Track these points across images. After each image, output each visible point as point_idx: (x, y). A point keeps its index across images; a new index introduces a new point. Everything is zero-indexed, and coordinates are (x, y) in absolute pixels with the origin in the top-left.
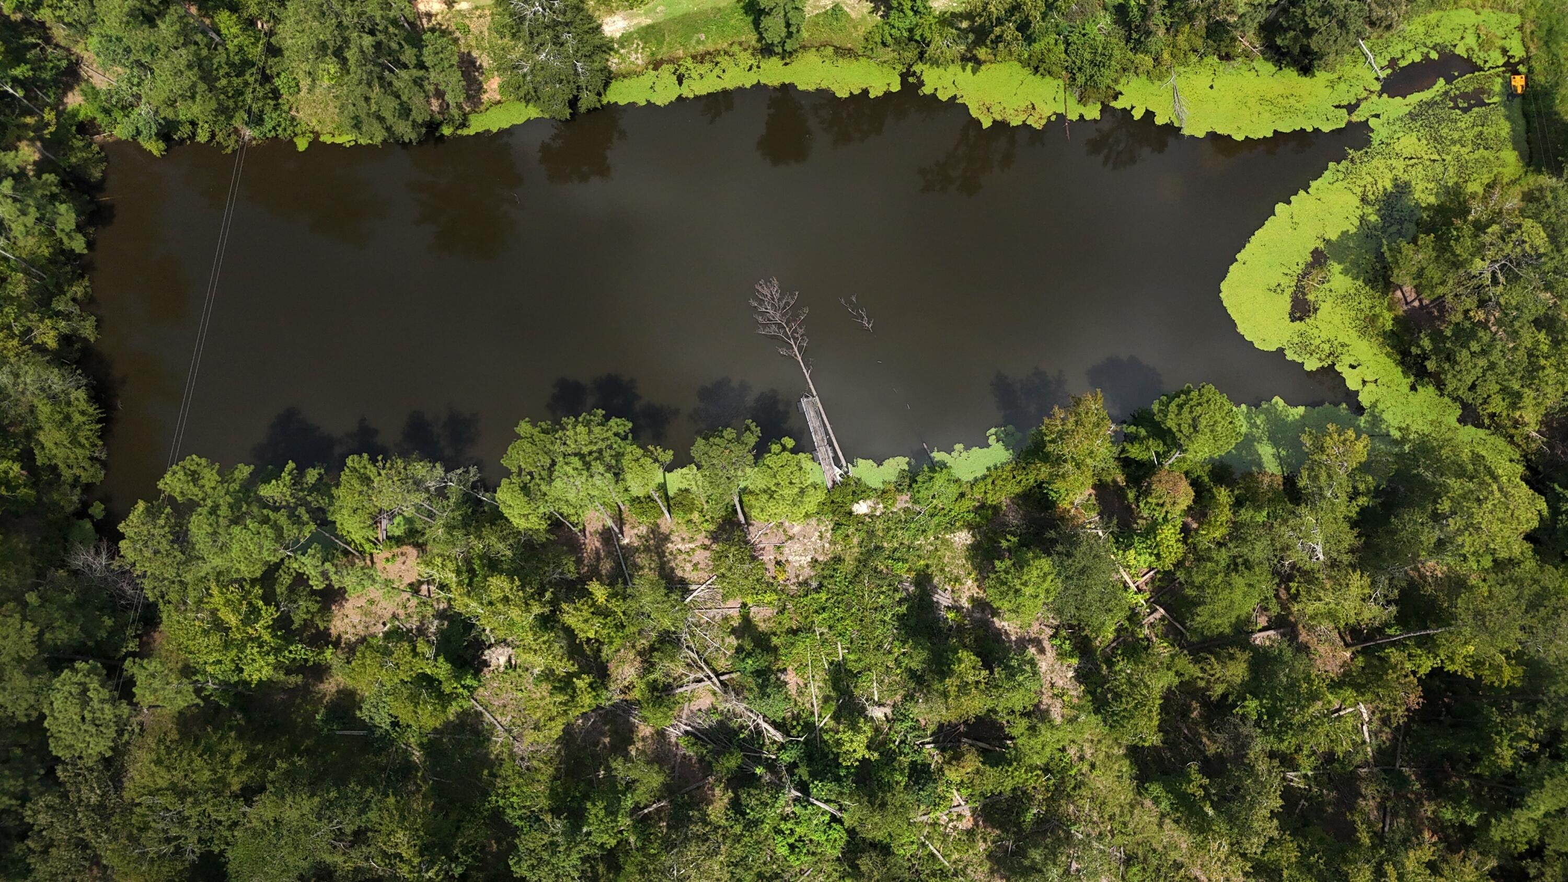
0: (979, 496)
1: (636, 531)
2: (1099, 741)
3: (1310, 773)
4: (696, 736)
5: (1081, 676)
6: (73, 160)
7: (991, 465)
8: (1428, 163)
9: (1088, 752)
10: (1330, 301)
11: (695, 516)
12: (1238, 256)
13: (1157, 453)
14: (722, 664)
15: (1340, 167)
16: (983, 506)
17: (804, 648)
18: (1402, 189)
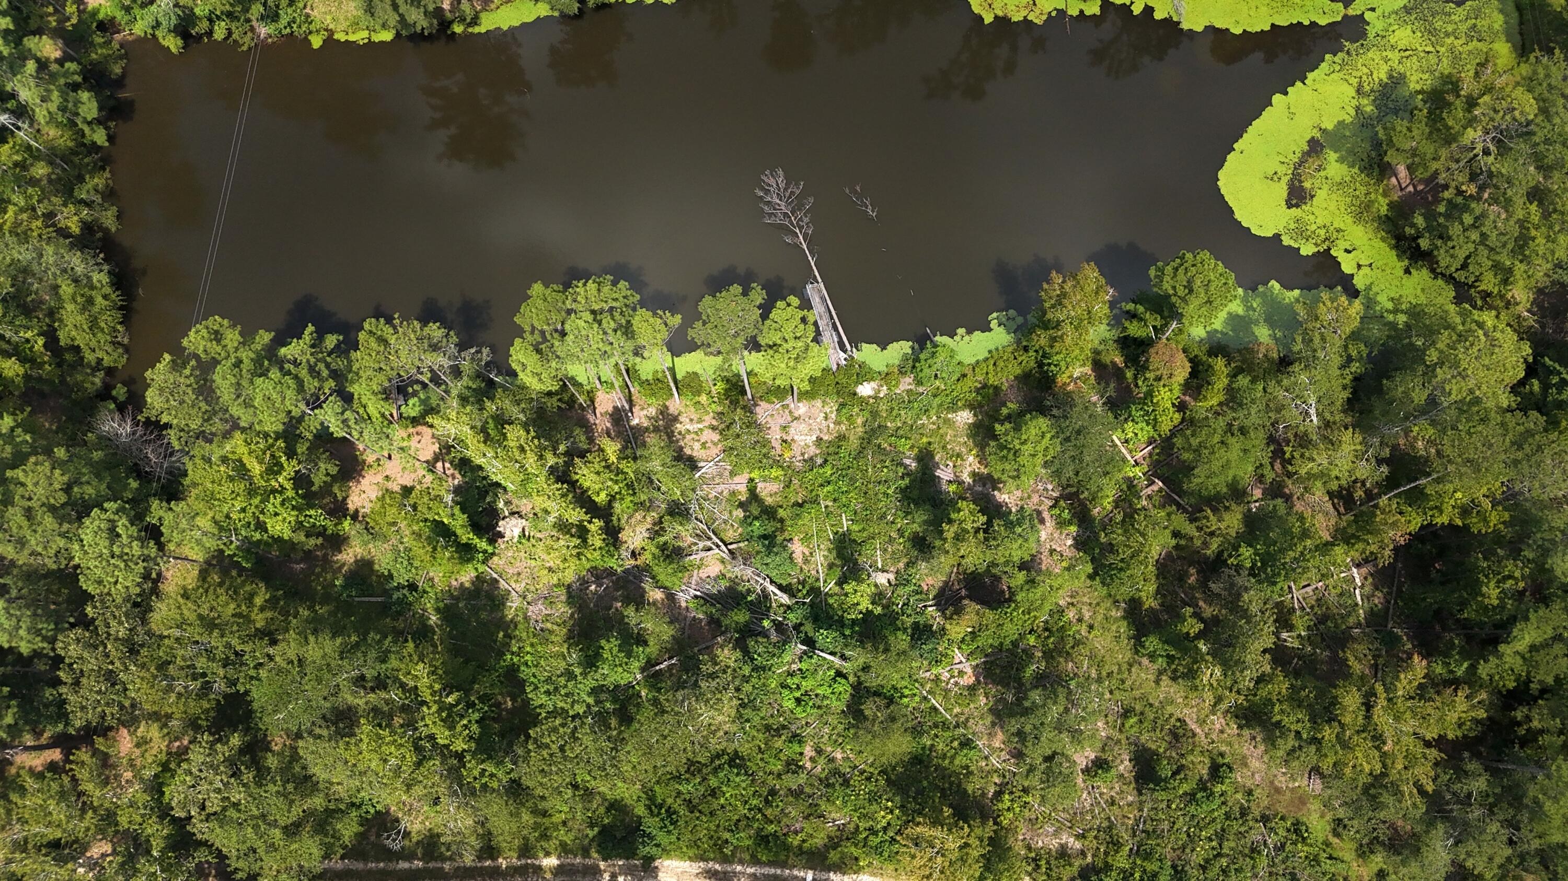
0: (980, 378)
1: (645, 412)
2: (1098, 604)
3: (1303, 633)
4: (706, 599)
5: (1080, 544)
6: (94, 56)
7: (993, 348)
8: (1422, 54)
9: (1087, 615)
10: (1326, 187)
11: (703, 398)
12: (1235, 146)
13: (1154, 327)
14: (730, 535)
15: (1336, 59)
16: (985, 386)
17: (809, 521)
18: (1396, 80)
